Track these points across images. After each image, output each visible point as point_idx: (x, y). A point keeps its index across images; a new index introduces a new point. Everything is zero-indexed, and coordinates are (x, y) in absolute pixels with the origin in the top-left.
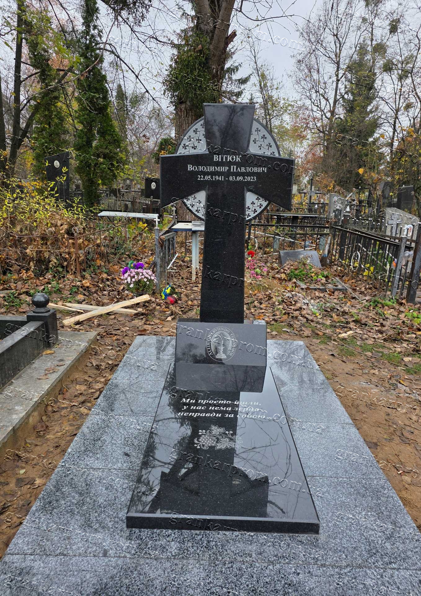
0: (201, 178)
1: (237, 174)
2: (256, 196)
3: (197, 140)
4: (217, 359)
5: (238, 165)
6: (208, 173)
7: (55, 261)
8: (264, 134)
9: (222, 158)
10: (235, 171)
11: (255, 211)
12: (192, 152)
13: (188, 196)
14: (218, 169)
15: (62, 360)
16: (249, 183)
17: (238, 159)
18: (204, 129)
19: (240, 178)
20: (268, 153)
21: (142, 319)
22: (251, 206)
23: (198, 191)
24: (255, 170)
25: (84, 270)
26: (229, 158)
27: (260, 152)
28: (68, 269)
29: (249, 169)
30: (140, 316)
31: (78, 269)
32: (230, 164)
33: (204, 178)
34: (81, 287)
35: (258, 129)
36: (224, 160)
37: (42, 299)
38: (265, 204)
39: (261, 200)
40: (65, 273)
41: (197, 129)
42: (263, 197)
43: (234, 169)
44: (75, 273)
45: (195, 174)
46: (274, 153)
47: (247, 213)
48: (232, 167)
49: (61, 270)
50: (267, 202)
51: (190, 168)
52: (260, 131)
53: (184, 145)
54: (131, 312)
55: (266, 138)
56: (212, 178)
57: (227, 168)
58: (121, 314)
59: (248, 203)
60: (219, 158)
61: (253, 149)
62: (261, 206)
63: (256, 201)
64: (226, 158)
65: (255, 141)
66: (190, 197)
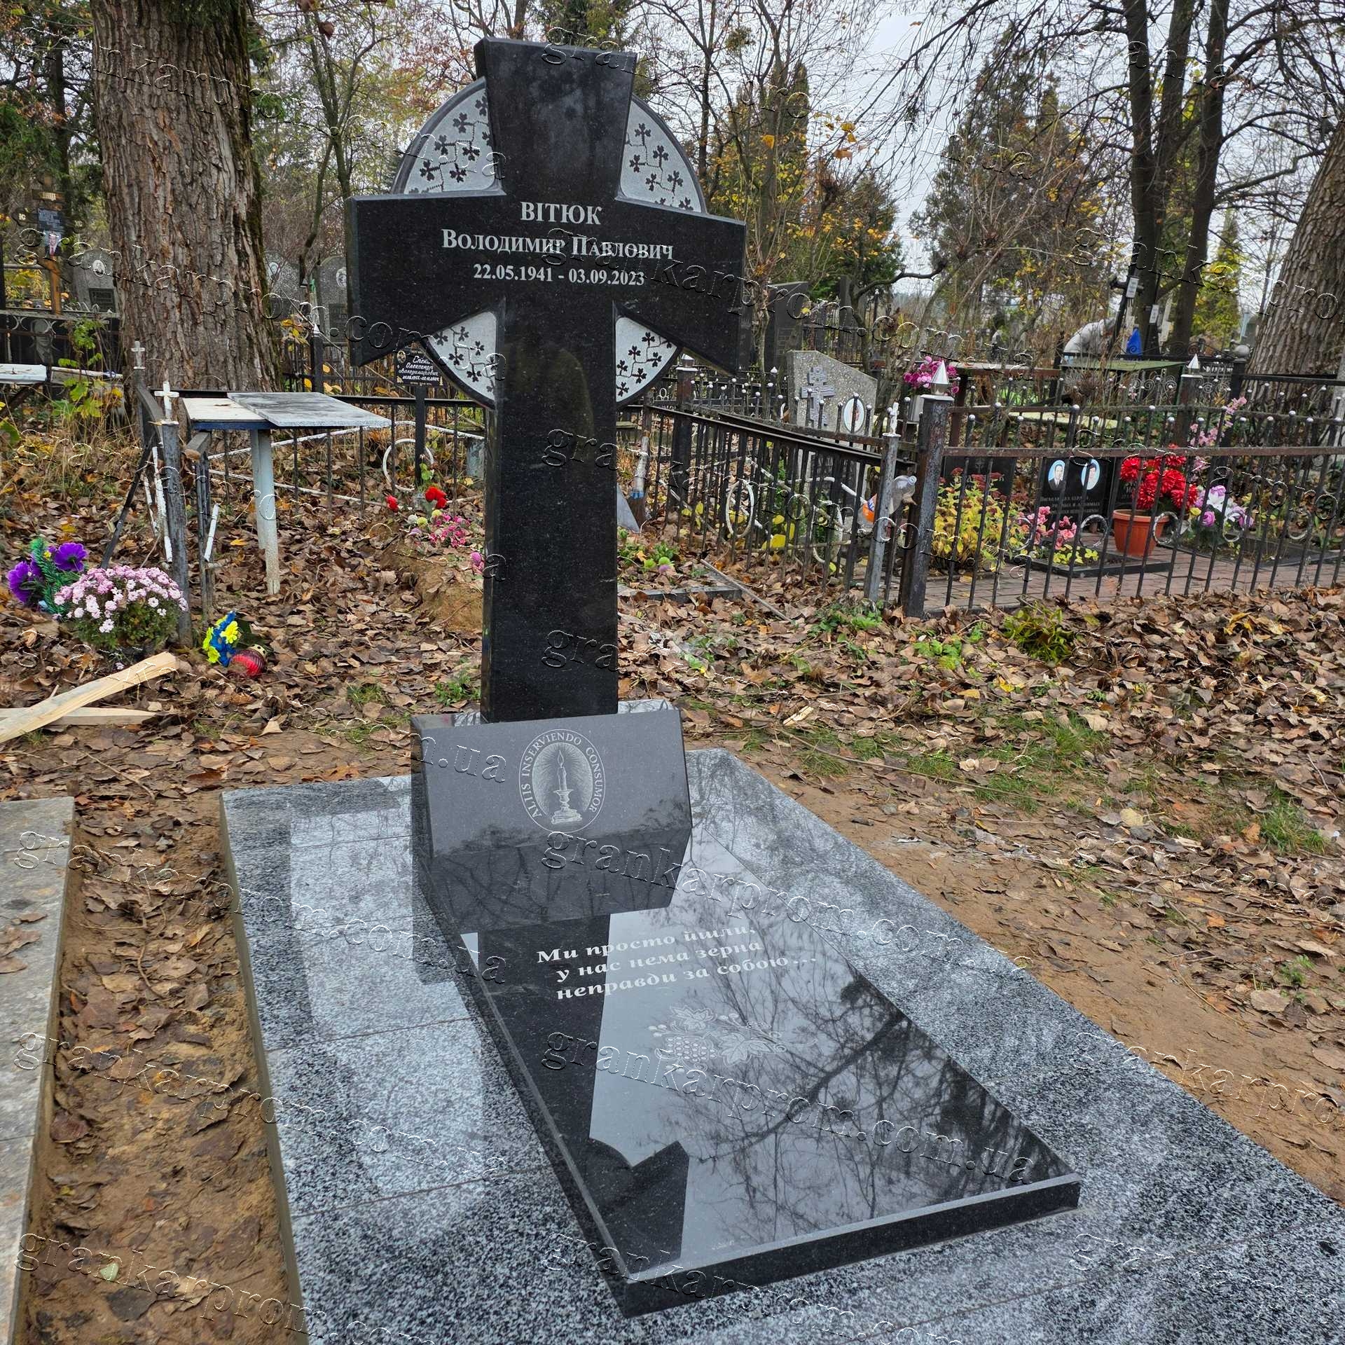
0: (483, 271)
1: (592, 264)
2: (643, 332)
3: (466, 151)
6: (505, 259)
8: (661, 143)
9: (546, 213)
10: (584, 252)
11: (641, 375)
12: (453, 188)
14: (535, 245)
16: (624, 290)
17: (591, 216)
18: (486, 119)
19: (598, 276)
20: (673, 203)
22: (629, 361)
23: (474, 313)
24: (642, 251)
26: (567, 214)
27: (649, 199)
29: (624, 250)
30: (165, 727)
32: (568, 230)
33: (493, 272)
35: (642, 127)
36: (552, 219)
38: (667, 353)
39: (657, 342)
41: (463, 117)
42: (661, 334)
43: (579, 246)
45: (463, 259)
46: (688, 202)
47: (619, 381)
48: (575, 240)
50: (674, 348)
51: (450, 239)
52: (648, 133)
53: (427, 164)
55: (666, 157)
56: (518, 273)
57: (560, 243)
58: (96, 729)
59: (621, 353)
60: (535, 211)
61: (632, 189)
62: (656, 359)
63: (642, 346)
64: (558, 213)
65: (636, 163)
66: (448, 333)
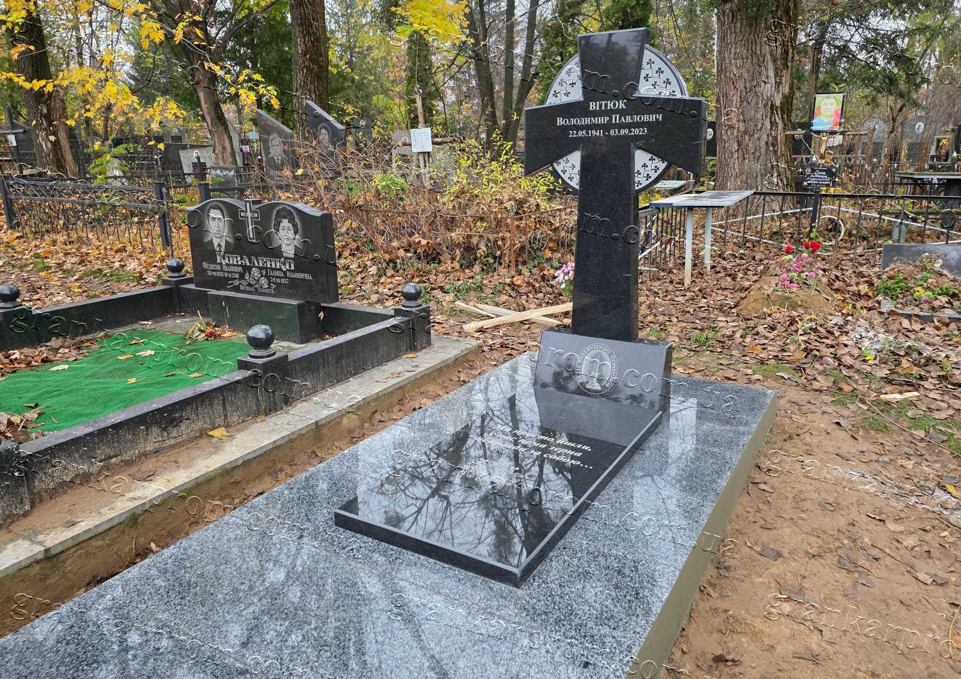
0: (573, 134)
1: (620, 126)
2: (649, 156)
3: (571, 84)
5: (622, 113)
6: (582, 128)
8: (660, 66)
9: (601, 106)
10: (618, 121)
11: (648, 177)
12: (565, 100)
13: (559, 158)
14: (595, 120)
15: (416, 366)
16: (637, 138)
17: (621, 105)
18: (579, 69)
19: (624, 132)
22: (642, 170)
23: (570, 152)
24: (646, 118)
25: (524, 263)
26: (610, 105)
27: (653, 93)
29: (637, 118)
32: (609, 113)
33: (577, 134)
35: (651, 60)
36: (603, 108)
38: (662, 166)
39: (657, 161)
41: (570, 70)
42: (658, 157)
43: (615, 119)
45: (565, 129)
46: (674, 92)
47: (636, 180)
48: (614, 116)
49: (491, 261)
50: (666, 163)
51: (560, 121)
52: (654, 63)
53: (555, 92)
54: (552, 323)
56: (587, 133)
57: (607, 119)
58: (539, 325)
59: (638, 166)
60: (596, 105)
61: (645, 90)
62: (656, 169)
63: (649, 163)
64: (606, 105)
65: (647, 78)
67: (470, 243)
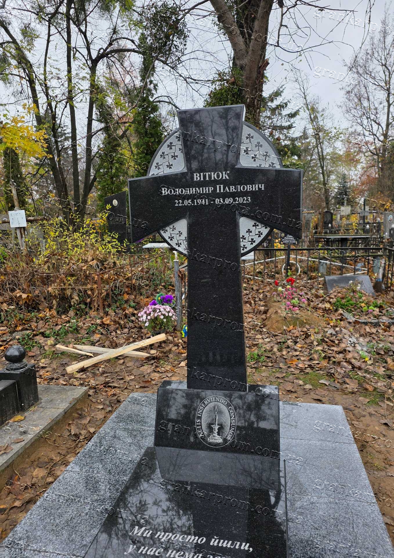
0: (179, 203)
1: (225, 196)
2: (253, 222)
3: (172, 157)
4: (210, 444)
5: (226, 183)
6: (188, 197)
7: (77, 298)
8: (259, 140)
9: (205, 177)
10: (222, 191)
11: (253, 241)
12: (168, 171)
13: (165, 226)
14: (200, 190)
15: (25, 433)
16: (241, 206)
17: (225, 176)
18: (180, 143)
19: (227, 201)
20: (265, 165)
21: (152, 364)
22: (246, 235)
23: (177, 220)
24: (249, 188)
25: (109, 306)
26: (214, 176)
27: (253, 165)
28: (92, 306)
29: (240, 188)
31: (101, 305)
32: (214, 183)
33: (183, 203)
34: (100, 325)
35: (249, 135)
36: (207, 179)
37: (17, 353)
38: (265, 231)
39: (260, 226)
40: (87, 310)
41: (171, 143)
42: (261, 223)
44: (98, 309)
46: (273, 164)
47: (242, 244)
48: (218, 186)
49: (83, 306)
50: (269, 229)
51: (165, 192)
52: (252, 137)
53: (157, 164)
54: (142, 356)
55: (261, 146)
56: (193, 202)
57: (211, 189)
58: (132, 358)
59: (243, 232)
60: (200, 176)
61: (245, 162)
62: (260, 234)
63: (253, 229)
65: (246, 151)
67: (64, 294)
